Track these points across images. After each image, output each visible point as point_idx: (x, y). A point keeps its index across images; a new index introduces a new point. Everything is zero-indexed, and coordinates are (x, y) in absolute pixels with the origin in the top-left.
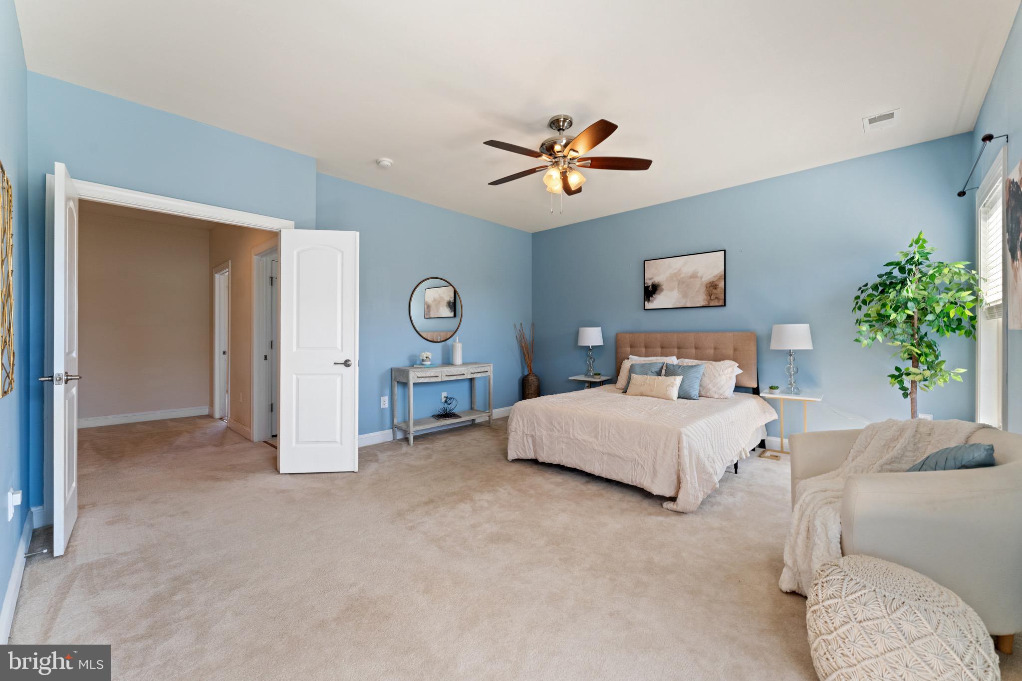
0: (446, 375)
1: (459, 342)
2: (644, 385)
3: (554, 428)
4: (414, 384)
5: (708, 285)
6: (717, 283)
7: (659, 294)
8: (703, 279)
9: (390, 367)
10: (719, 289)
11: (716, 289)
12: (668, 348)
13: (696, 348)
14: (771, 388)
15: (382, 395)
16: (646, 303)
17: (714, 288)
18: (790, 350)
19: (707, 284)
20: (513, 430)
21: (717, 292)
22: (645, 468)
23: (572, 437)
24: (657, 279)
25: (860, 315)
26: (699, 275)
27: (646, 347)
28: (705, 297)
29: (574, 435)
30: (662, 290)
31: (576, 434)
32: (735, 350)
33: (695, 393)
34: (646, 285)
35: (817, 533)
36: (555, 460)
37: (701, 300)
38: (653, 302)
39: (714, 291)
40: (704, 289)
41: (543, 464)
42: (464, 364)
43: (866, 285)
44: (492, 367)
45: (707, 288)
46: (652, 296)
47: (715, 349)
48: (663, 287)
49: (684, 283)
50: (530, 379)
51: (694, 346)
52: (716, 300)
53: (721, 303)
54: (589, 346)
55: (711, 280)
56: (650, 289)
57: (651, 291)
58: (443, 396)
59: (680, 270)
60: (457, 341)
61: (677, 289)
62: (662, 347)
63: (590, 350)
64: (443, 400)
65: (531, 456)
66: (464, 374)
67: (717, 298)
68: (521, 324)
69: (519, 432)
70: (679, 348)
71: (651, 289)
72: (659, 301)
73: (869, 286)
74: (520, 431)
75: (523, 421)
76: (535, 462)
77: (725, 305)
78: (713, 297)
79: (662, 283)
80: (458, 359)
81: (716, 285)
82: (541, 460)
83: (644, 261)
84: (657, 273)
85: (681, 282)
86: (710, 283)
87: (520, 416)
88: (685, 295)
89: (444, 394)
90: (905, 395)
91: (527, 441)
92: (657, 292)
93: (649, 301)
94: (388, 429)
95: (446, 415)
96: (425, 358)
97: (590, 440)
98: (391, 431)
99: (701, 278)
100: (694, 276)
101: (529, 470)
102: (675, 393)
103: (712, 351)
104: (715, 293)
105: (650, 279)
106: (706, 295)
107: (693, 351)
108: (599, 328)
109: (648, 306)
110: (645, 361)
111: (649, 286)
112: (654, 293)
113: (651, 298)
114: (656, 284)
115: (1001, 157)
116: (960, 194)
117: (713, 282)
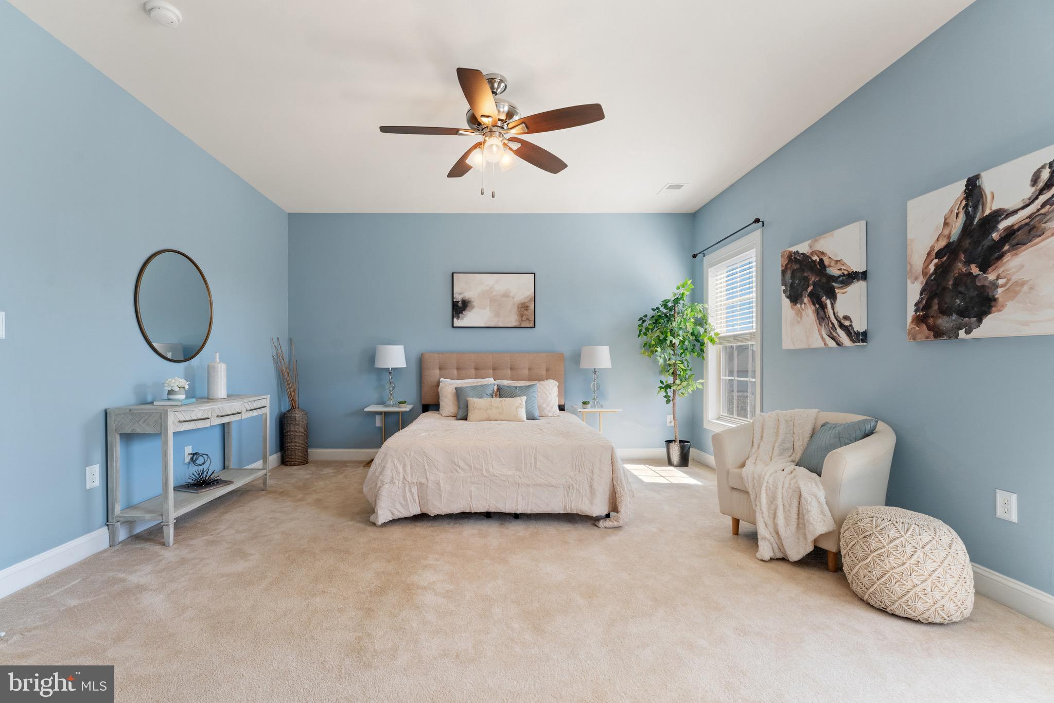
0: (217, 416)
2: (491, 408)
3: (458, 469)
4: (175, 434)
5: (520, 306)
6: (528, 305)
7: (470, 312)
8: (515, 300)
9: (104, 407)
10: (529, 311)
11: (527, 310)
12: (483, 369)
13: (511, 369)
14: (584, 403)
15: (88, 463)
16: (455, 319)
17: (525, 310)
18: (595, 369)
19: (518, 305)
20: (387, 480)
21: (528, 314)
23: (485, 474)
24: (467, 295)
25: (644, 338)
26: (511, 294)
27: (458, 369)
28: (517, 317)
29: (488, 471)
30: (473, 307)
31: (491, 470)
32: (547, 370)
34: (454, 300)
36: (456, 509)
37: (513, 320)
38: (462, 319)
39: (526, 312)
40: (516, 309)
41: (438, 517)
42: (230, 397)
43: (646, 316)
44: (268, 399)
45: (519, 308)
46: (461, 313)
47: (529, 369)
48: (474, 304)
49: (497, 301)
51: (509, 366)
52: (527, 322)
53: (532, 325)
54: (389, 368)
55: (522, 301)
56: (460, 304)
57: (459, 308)
58: (186, 454)
59: (492, 288)
60: (218, 360)
61: (489, 307)
62: (476, 369)
63: (390, 373)
64: (188, 459)
65: (416, 511)
66: (238, 413)
67: (528, 319)
68: (278, 339)
69: (397, 482)
70: (494, 369)
72: (468, 319)
73: (648, 317)
74: (399, 480)
75: (404, 467)
76: (422, 517)
77: (535, 327)
78: (524, 319)
79: (473, 300)
81: (527, 307)
82: (433, 512)
83: (453, 273)
84: (466, 288)
85: (493, 301)
86: (521, 304)
87: (398, 459)
88: (497, 315)
89: (189, 450)
90: (668, 402)
91: (411, 491)
92: (468, 308)
93: (458, 317)
94: (101, 527)
95: (202, 483)
96: (177, 389)
97: (510, 473)
98: (104, 531)
99: (513, 298)
100: (506, 295)
101: (421, 530)
102: (523, 414)
103: (526, 372)
104: (526, 315)
105: (460, 294)
106: (517, 315)
107: (509, 372)
108: (402, 347)
109: (457, 323)
110: (473, 383)
111: (459, 301)
112: (464, 310)
113: (460, 314)
114: (466, 300)
115: (756, 235)
116: (694, 256)
117: (524, 303)
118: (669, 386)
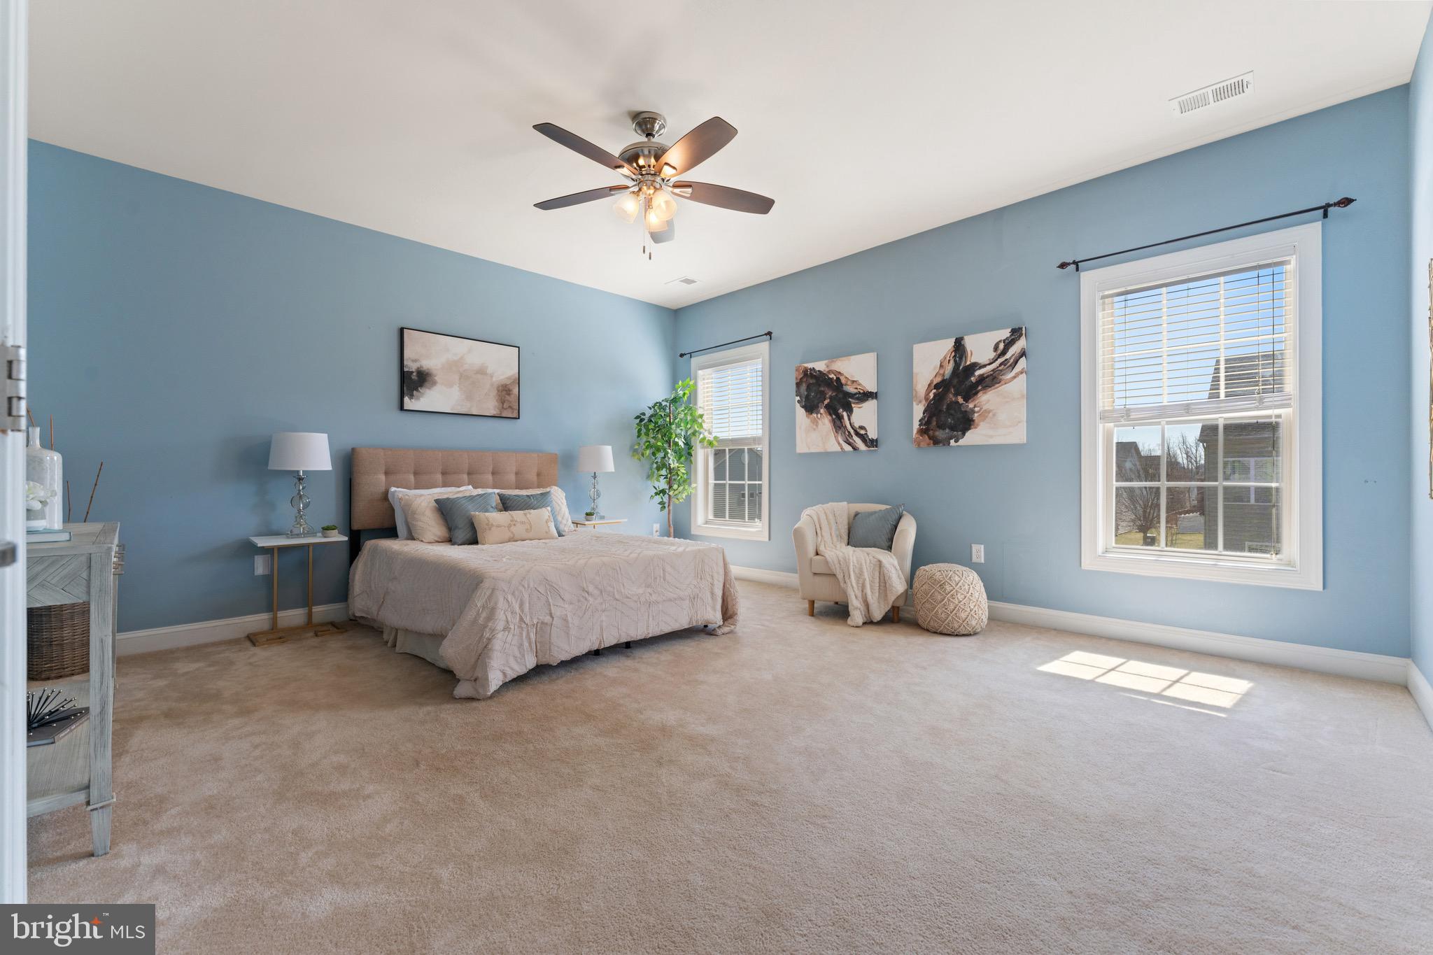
3: (587, 595)
5: (501, 389)
6: (511, 388)
7: (429, 389)
8: (494, 379)
10: (512, 396)
11: (509, 394)
12: (455, 473)
14: (587, 514)
16: (406, 399)
17: (506, 394)
18: (595, 472)
19: (498, 387)
21: (511, 400)
24: (426, 364)
26: (489, 371)
27: (416, 473)
28: (496, 404)
30: (434, 383)
32: (539, 475)
34: (405, 369)
37: (491, 407)
38: (418, 398)
39: (508, 397)
40: (494, 393)
43: (643, 414)
45: (498, 391)
46: (417, 389)
47: (517, 474)
48: (436, 378)
49: (470, 378)
51: (491, 469)
52: (510, 410)
53: (514, 414)
54: (298, 472)
55: (503, 382)
56: (414, 376)
57: (412, 381)
59: (462, 358)
61: (458, 385)
63: (300, 479)
65: (531, 663)
67: (510, 407)
69: (511, 626)
71: (416, 378)
72: (427, 400)
73: (645, 416)
74: (514, 624)
75: (521, 603)
77: (519, 418)
78: (506, 405)
79: (434, 372)
81: (508, 390)
83: (402, 328)
84: (422, 353)
85: (463, 377)
86: (502, 386)
88: (469, 397)
91: (528, 636)
92: (426, 384)
93: (410, 396)
99: (492, 377)
100: (482, 371)
103: (512, 477)
104: (508, 401)
105: (415, 361)
106: (497, 401)
108: (326, 435)
109: (409, 403)
111: (412, 372)
112: (421, 386)
113: (415, 392)
114: (424, 371)
115: (764, 346)
116: (682, 355)
117: (506, 385)
118: (663, 492)
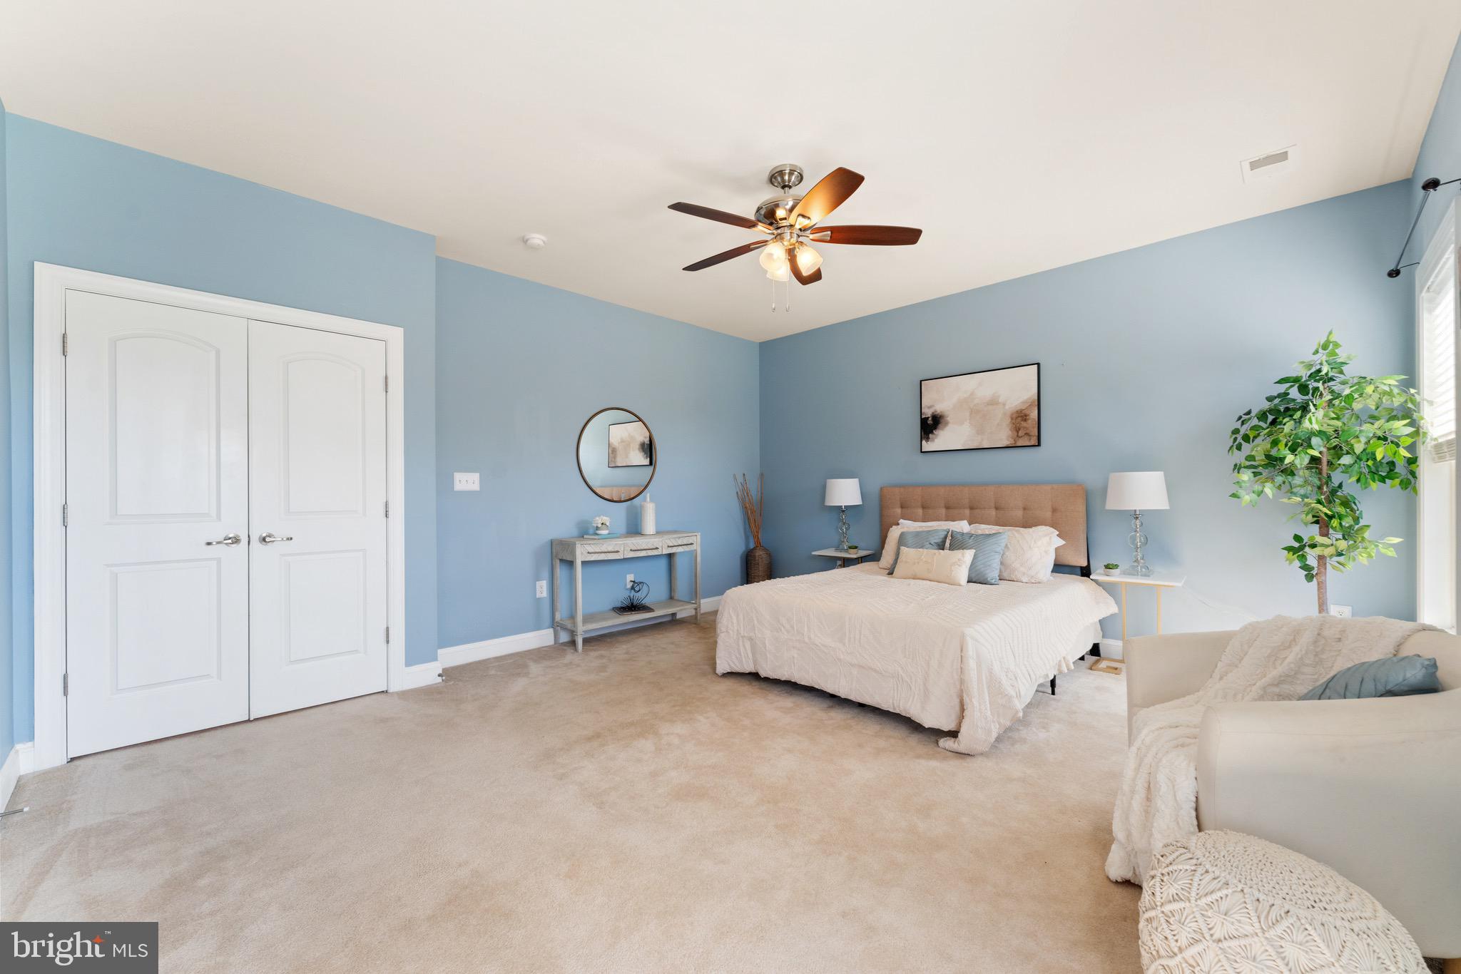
0: (631, 550)
1: (652, 500)
2: (918, 563)
3: (782, 629)
4: (584, 563)
5: (1014, 416)
6: (1027, 412)
7: (942, 429)
8: (1007, 407)
9: (550, 538)
10: (1029, 421)
11: (1025, 420)
12: (955, 508)
13: (997, 509)
14: (1107, 567)
15: (538, 578)
16: (924, 442)
17: (1022, 420)
18: (1135, 511)
19: (1012, 414)
20: (723, 629)
21: (1027, 426)
22: (913, 688)
23: (806, 640)
24: (939, 408)
25: (1239, 457)
26: (1001, 400)
27: (924, 507)
28: (1010, 432)
29: (810, 638)
30: (947, 423)
31: (812, 636)
32: (1054, 510)
33: (993, 574)
34: (923, 417)
35: (1161, 794)
36: (784, 676)
37: (1004, 437)
38: (933, 440)
39: (1024, 424)
40: (1008, 420)
41: (767, 679)
42: (658, 533)
43: (1249, 413)
44: (699, 537)
45: (1012, 419)
46: (932, 432)
47: (1024, 509)
48: (948, 419)
49: (979, 412)
50: (757, 554)
51: (993, 505)
52: (1026, 438)
53: (1034, 441)
54: (841, 506)
55: (1019, 408)
56: (930, 422)
57: (930, 425)
58: (628, 580)
59: (972, 394)
60: (648, 499)
61: (968, 421)
62: (947, 508)
63: (843, 511)
64: (629, 585)
65: (749, 668)
66: (657, 548)
67: (1026, 434)
68: (744, 475)
69: (731, 632)
70: (971, 508)
71: (931, 422)
72: (942, 440)
73: (1253, 414)
74: (733, 631)
75: (738, 616)
76: (755, 676)
77: (1039, 445)
78: (1021, 433)
79: (946, 413)
80: (649, 525)
81: (1026, 416)
82: (763, 674)
83: (921, 381)
84: (939, 398)
85: (974, 412)
86: (1017, 412)
88: (980, 431)
89: (630, 577)
90: (1309, 578)
91: (744, 646)
92: (940, 426)
93: (927, 439)
94: (548, 628)
95: (632, 607)
96: (600, 525)
97: (833, 645)
98: (551, 630)
99: (1004, 405)
100: (993, 402)
101: (745, 688)
102: (963, 575)
103: (1019, 513)
104: (1024, 428)
105: (929, 407)
106: (1011, 430)
107: (993, 512)
108: (856, 480)
109: (927, 446)
110: (921, 527)
111: (928, 418)
112: (935, 428)
113: (930, 435)
114: (938, 415)
116: (1392, 274)
117: (1021, 411)
